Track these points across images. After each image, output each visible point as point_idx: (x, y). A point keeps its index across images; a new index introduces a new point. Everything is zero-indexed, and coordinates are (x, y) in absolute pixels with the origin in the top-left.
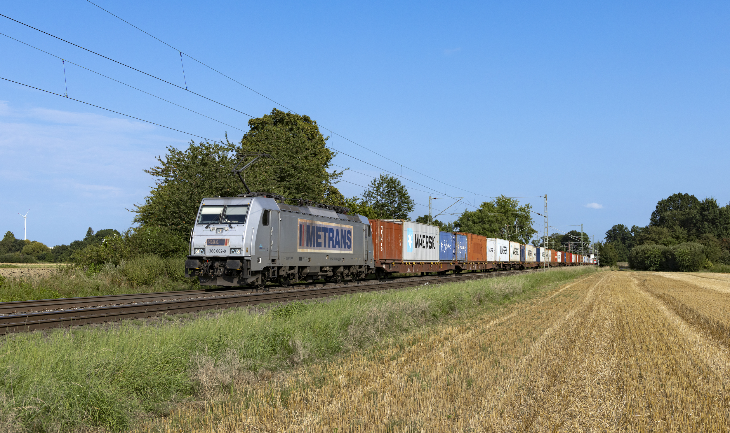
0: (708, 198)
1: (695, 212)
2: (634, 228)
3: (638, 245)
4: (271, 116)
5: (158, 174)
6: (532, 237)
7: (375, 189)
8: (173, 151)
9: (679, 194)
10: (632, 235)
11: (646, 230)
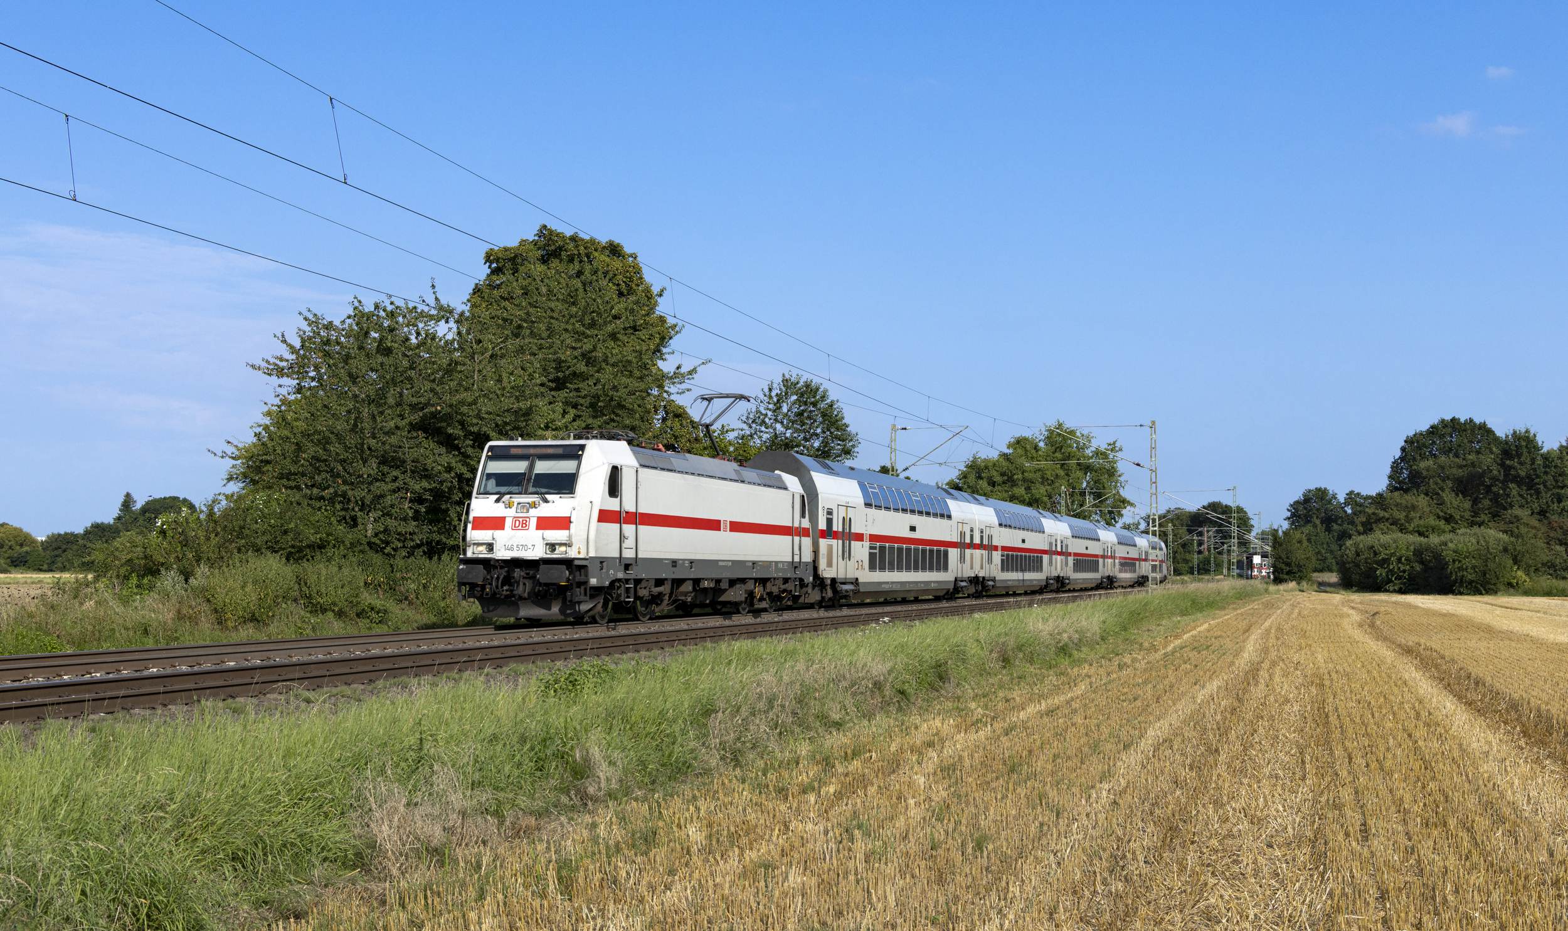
0: (1517, 429)
1: (1488, 460)
2: (1352, 497)
3: (1360, 534)
4: (535, 243)
5: (280, 372)
6: (1122, 515)
7: (771, 406)
8: (314, 322)
9: (1453, 420)
10: (1346, 512)
11: (1379, 500)
